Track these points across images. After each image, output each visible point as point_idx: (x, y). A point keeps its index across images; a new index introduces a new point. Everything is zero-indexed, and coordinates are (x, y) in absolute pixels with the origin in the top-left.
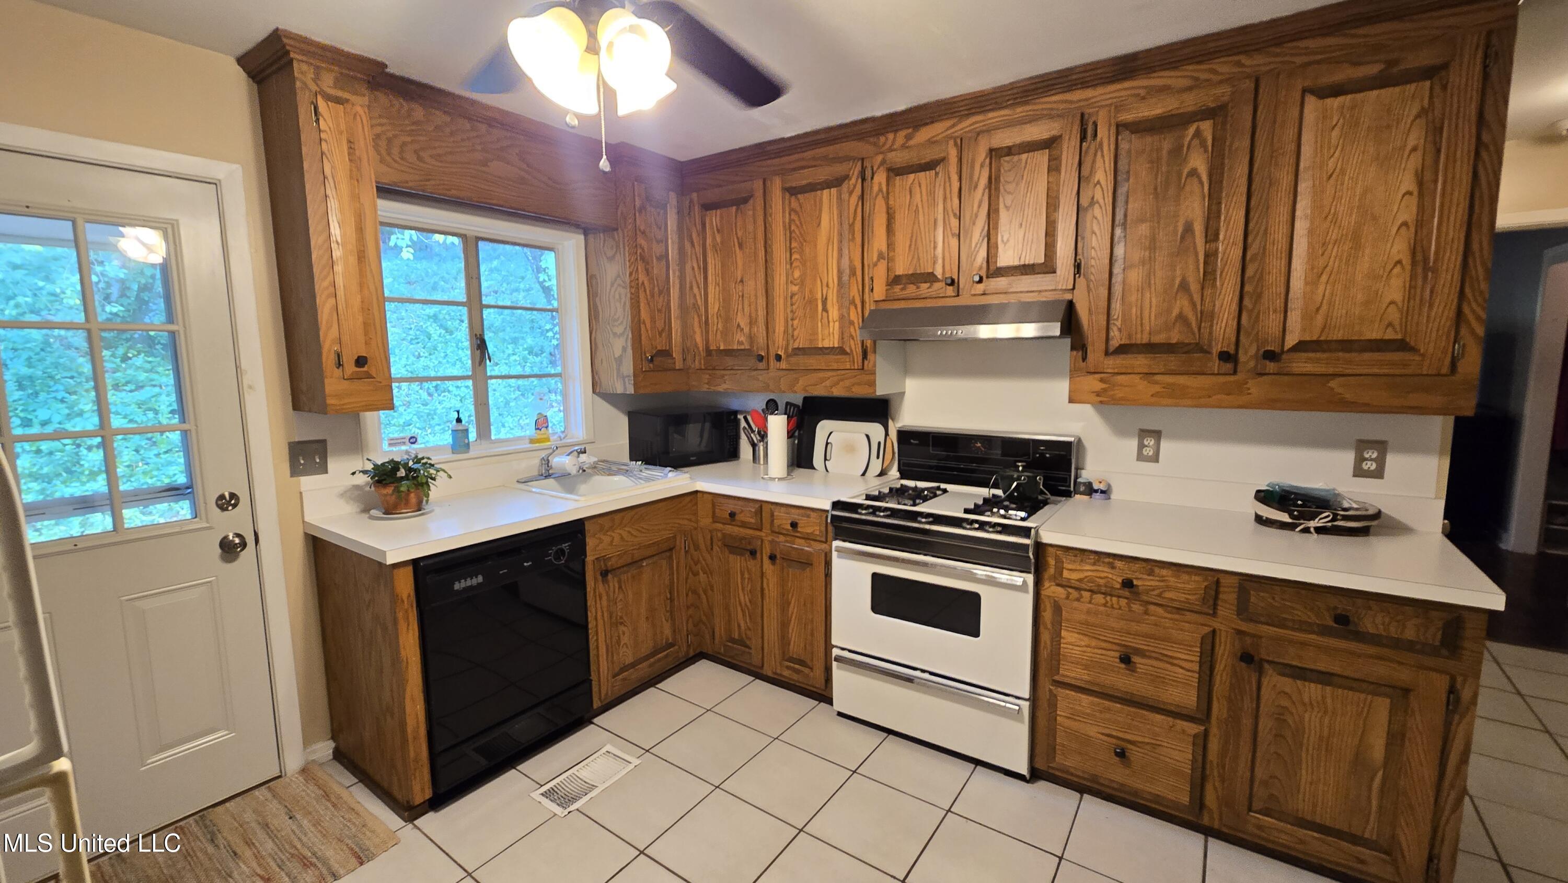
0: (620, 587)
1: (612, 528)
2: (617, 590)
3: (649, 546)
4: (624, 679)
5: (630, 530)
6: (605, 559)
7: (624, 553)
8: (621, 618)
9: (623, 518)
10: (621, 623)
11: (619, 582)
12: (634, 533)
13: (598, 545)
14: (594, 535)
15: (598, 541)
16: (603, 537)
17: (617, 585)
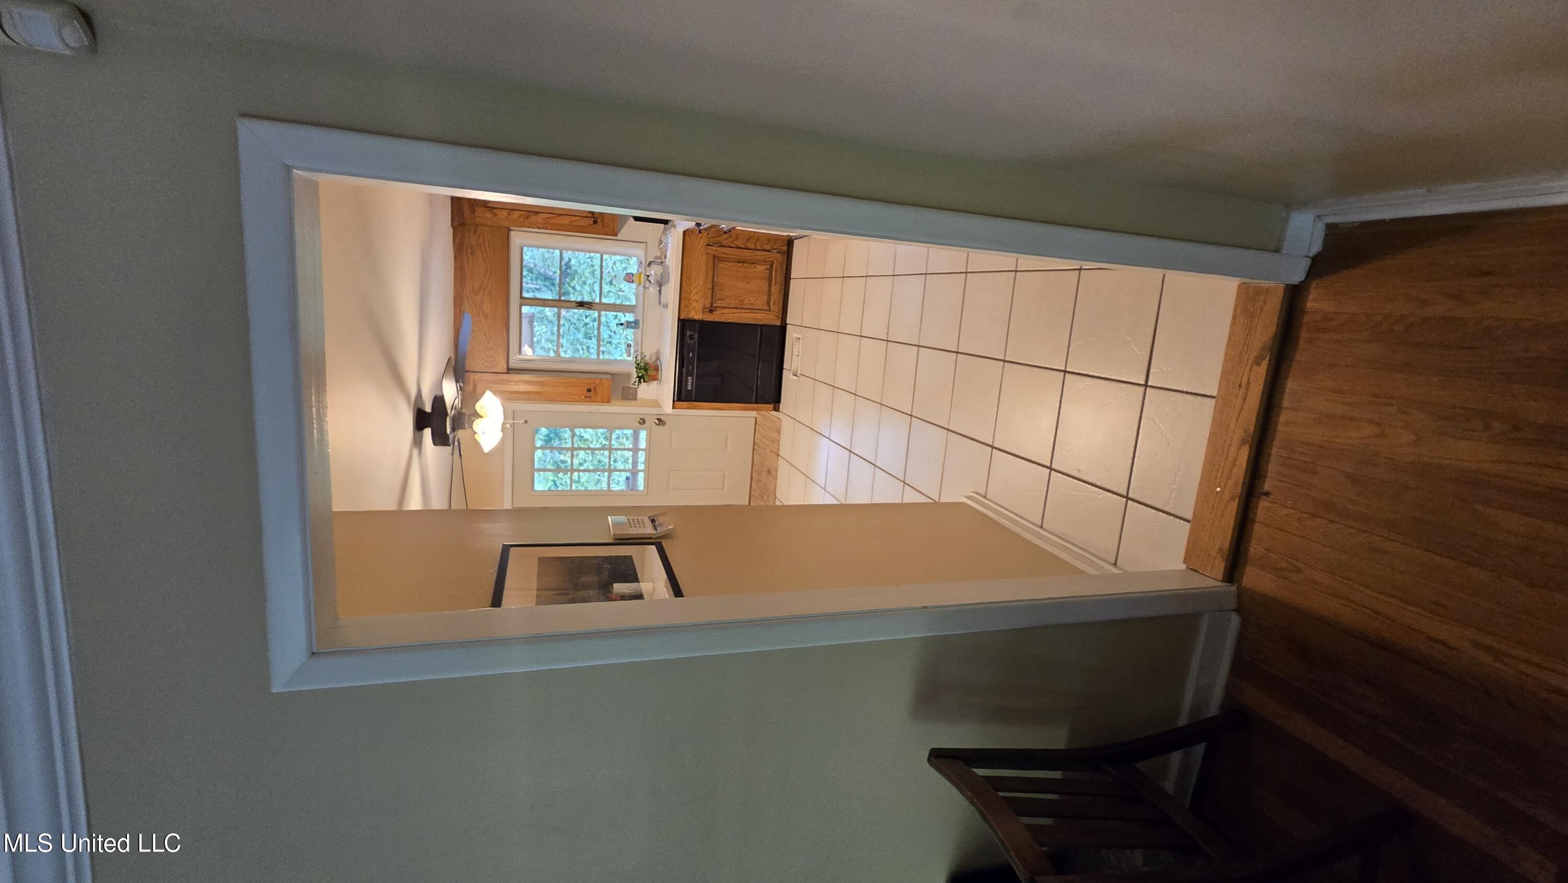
1: (689, 300)
2: (723, 302)
3: (706, 275)
4: (774, 302)
6: (704, 308)
7: (705, 294)
8: (739, 302)
9: (686, 292)
10: (743, 302)
11: (719, 300)
12: (696, 284)
14: (690, 312)
15: (693, 311)
16: (692, 306)
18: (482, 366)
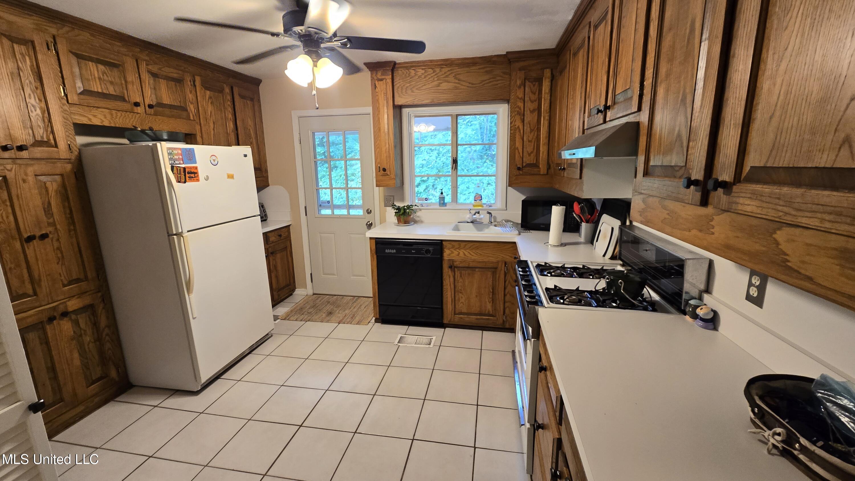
0: (461, 276)
1: (459, 248)
2: (459, 277)
3: (480, 262)
4: (461, 318)
5: (469, 251)
6: (453, 261)
7: (464, 261)
8: (461, 290)
9: (466, 245)
10: (461, 292)
11: (461, 273)
12: (473, 254)
13: (451, 254)
14: (449, 249)
15: (450, 252)
16: (454, 251)
17: (459, 275)
18: (398, 85)
